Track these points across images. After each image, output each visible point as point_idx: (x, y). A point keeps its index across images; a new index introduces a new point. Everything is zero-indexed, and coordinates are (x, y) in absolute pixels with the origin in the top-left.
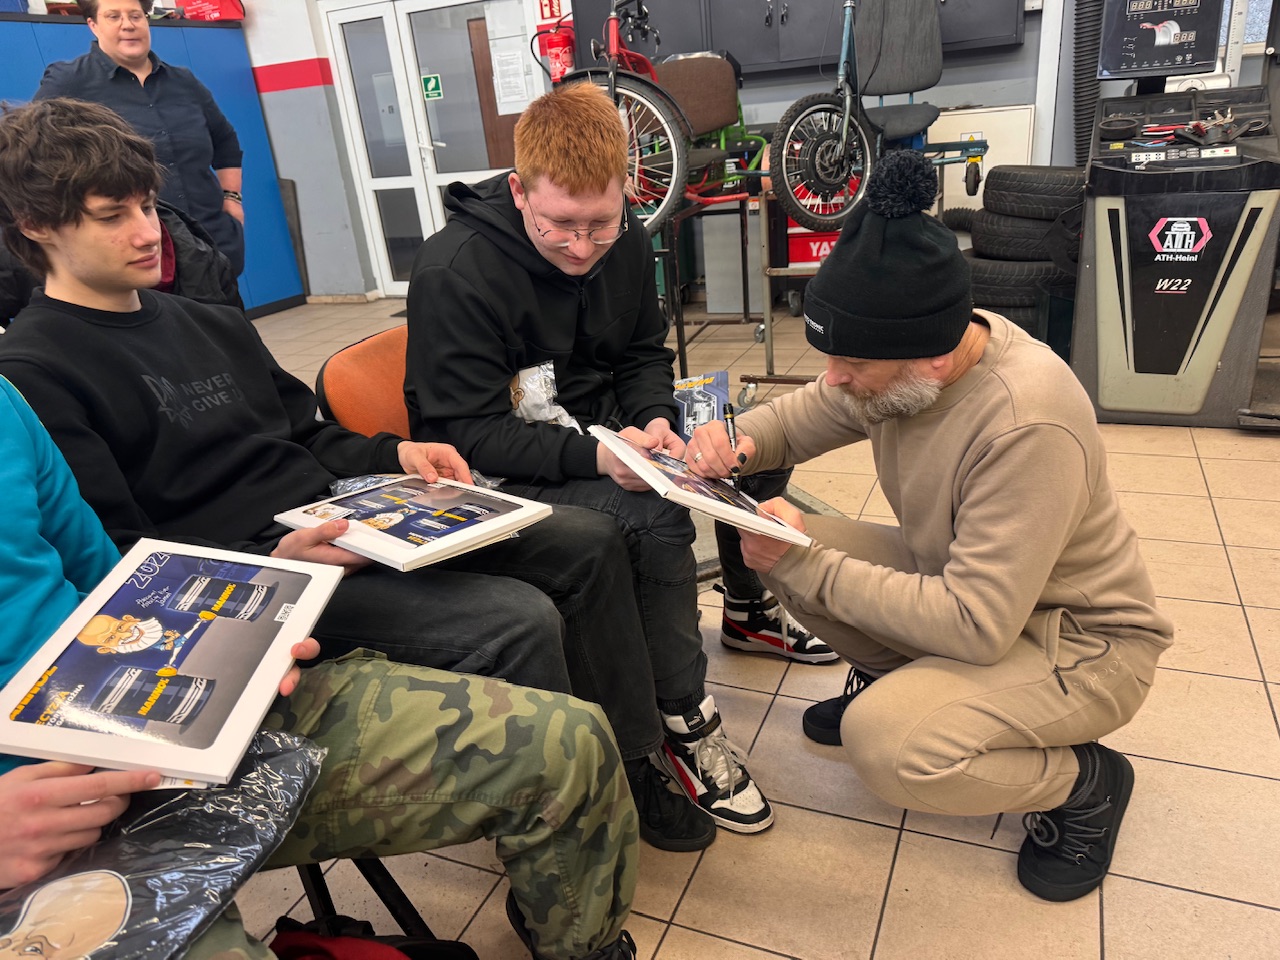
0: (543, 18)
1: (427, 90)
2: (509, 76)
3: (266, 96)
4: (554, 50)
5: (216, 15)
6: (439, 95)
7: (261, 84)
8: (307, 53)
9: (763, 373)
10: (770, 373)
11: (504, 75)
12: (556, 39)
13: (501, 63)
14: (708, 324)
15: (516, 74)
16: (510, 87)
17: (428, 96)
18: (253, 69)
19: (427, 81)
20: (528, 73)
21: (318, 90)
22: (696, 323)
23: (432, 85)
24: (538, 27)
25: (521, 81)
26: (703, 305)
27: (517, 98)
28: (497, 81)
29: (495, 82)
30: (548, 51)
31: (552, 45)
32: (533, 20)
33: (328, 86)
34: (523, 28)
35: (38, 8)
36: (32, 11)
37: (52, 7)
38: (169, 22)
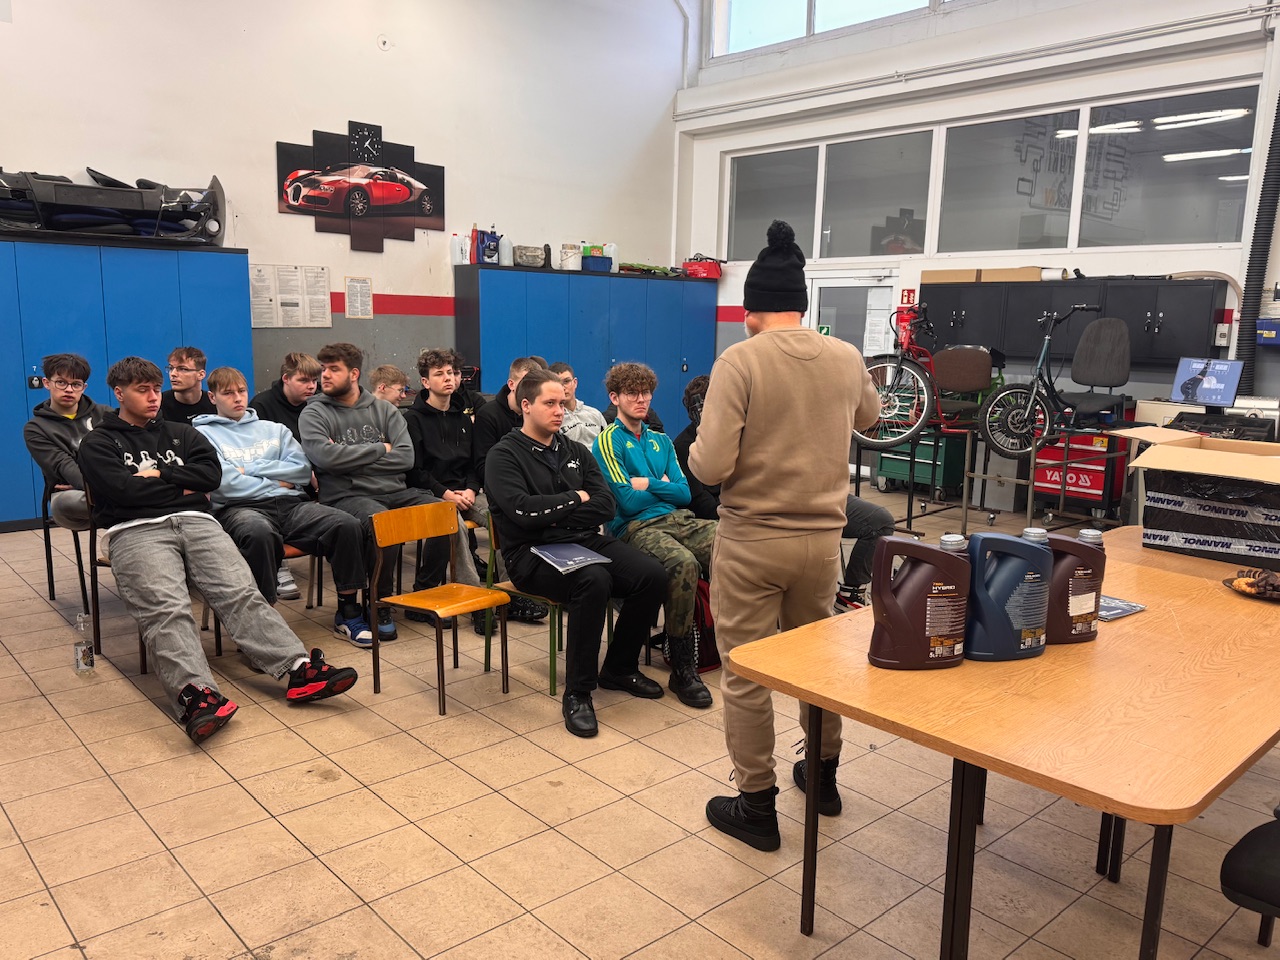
0: (902, 303)
2: (875, 333)
3: (721, 324)
4: (905, 324)
5: (705, 275)
7: (719, 318)
11: (871, 332)
12: (906, 317)
13: (871, 325)
14: (954, 507)
15: (879, 333)
16: (875, 341)
18: (717, 307)
20: (887, 333)
22: (946, 505)
24: (898, 307)
25: (881, 337)
28: (866, 336)
30: (901, 323)
31: (903, 320)
32: (896, 302)
34: (890, 305)
35: (615, 269)
36: (612, 271)
37: (621, 268)
38: (677, 278)
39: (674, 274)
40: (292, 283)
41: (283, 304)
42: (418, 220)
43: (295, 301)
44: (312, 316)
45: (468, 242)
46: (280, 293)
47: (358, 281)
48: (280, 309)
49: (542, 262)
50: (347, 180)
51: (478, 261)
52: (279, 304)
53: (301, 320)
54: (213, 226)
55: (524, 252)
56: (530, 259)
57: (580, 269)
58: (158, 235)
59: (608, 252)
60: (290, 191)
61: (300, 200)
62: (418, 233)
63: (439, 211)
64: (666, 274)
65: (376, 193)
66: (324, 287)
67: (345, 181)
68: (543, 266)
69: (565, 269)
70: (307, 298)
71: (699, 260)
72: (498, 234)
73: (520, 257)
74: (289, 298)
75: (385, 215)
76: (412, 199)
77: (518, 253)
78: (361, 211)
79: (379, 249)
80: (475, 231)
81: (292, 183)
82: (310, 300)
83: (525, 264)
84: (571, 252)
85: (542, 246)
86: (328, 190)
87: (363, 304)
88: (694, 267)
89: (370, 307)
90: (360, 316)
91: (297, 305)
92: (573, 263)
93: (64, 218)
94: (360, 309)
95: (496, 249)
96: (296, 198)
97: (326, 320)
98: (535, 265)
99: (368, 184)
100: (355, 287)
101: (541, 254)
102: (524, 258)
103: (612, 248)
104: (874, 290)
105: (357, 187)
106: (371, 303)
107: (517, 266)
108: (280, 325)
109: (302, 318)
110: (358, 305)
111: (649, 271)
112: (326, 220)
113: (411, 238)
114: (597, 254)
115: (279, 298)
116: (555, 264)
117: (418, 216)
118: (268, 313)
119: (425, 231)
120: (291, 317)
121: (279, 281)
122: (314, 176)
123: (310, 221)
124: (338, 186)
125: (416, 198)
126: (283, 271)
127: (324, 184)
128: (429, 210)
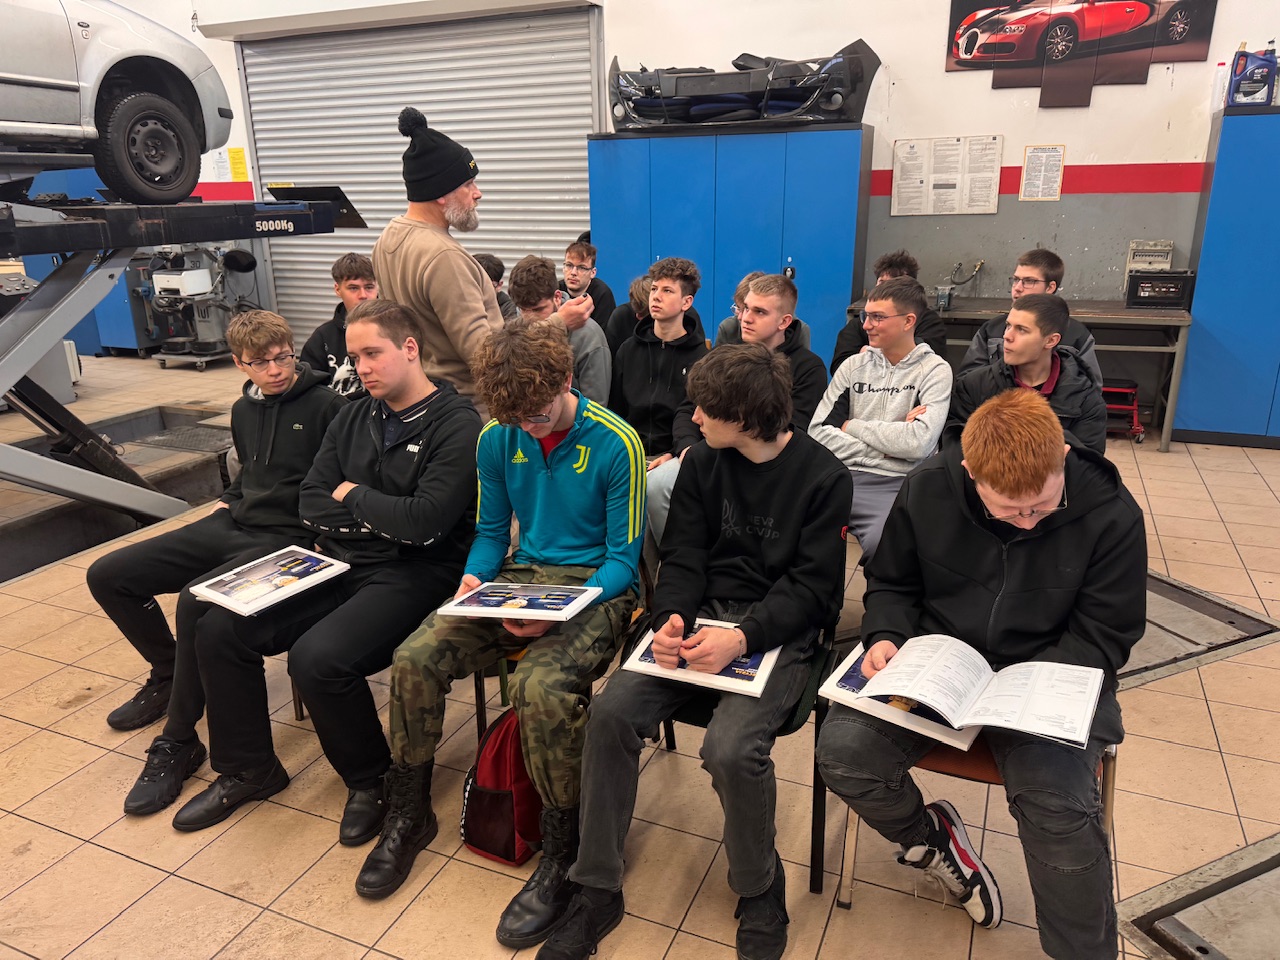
40: (952, 159)
41: (936, 186)
42: (1158, 51)
43: (951, 182)
44: (972, 200)
46: (935, 172)
47: (1043, 150)
48: (932, 192)
50: (1048, 10)
52: (931, 186)
53: (956, 205)
60: (962, 42)
61: (975, 51)
62: (1154, 70)
65: (1090, 22)
66: (992, 161)
67: (1043, 14)
70: (968, 177)
74: (944, 178)
75: (1099, 53)
76: (1152, 20)
78: (1063, 52)
79: (1084, 102)
81: (966, 30)
82: (972, 179)
86: (1014, 31)
87: (1048, 181)
89: (1057, 185)
90: (1040, 198)
91: (953, 186)
94: (1043, 187)
96: (968, 50)
97: (990, 203)
99: (1079, 12)
100: (1039, 158)
105: (1063, 19)
106: (1059, 180)
108: (930, 212)
109: (959, 203)
110: (1040, 183)
112: (1006, 73)
113: (1140, 78)
115: (932, 179)
117: (1159, 44)
118: (917, 197)
119: (1170, 65)
120: (945, 202)
121: (936, 157)
122: (997, 16)
123: (986, 77)
124: (1032, 22)
125: (1160, 17)
126: (941, 145)
127: (1010, 24)
128: (1181, 33)
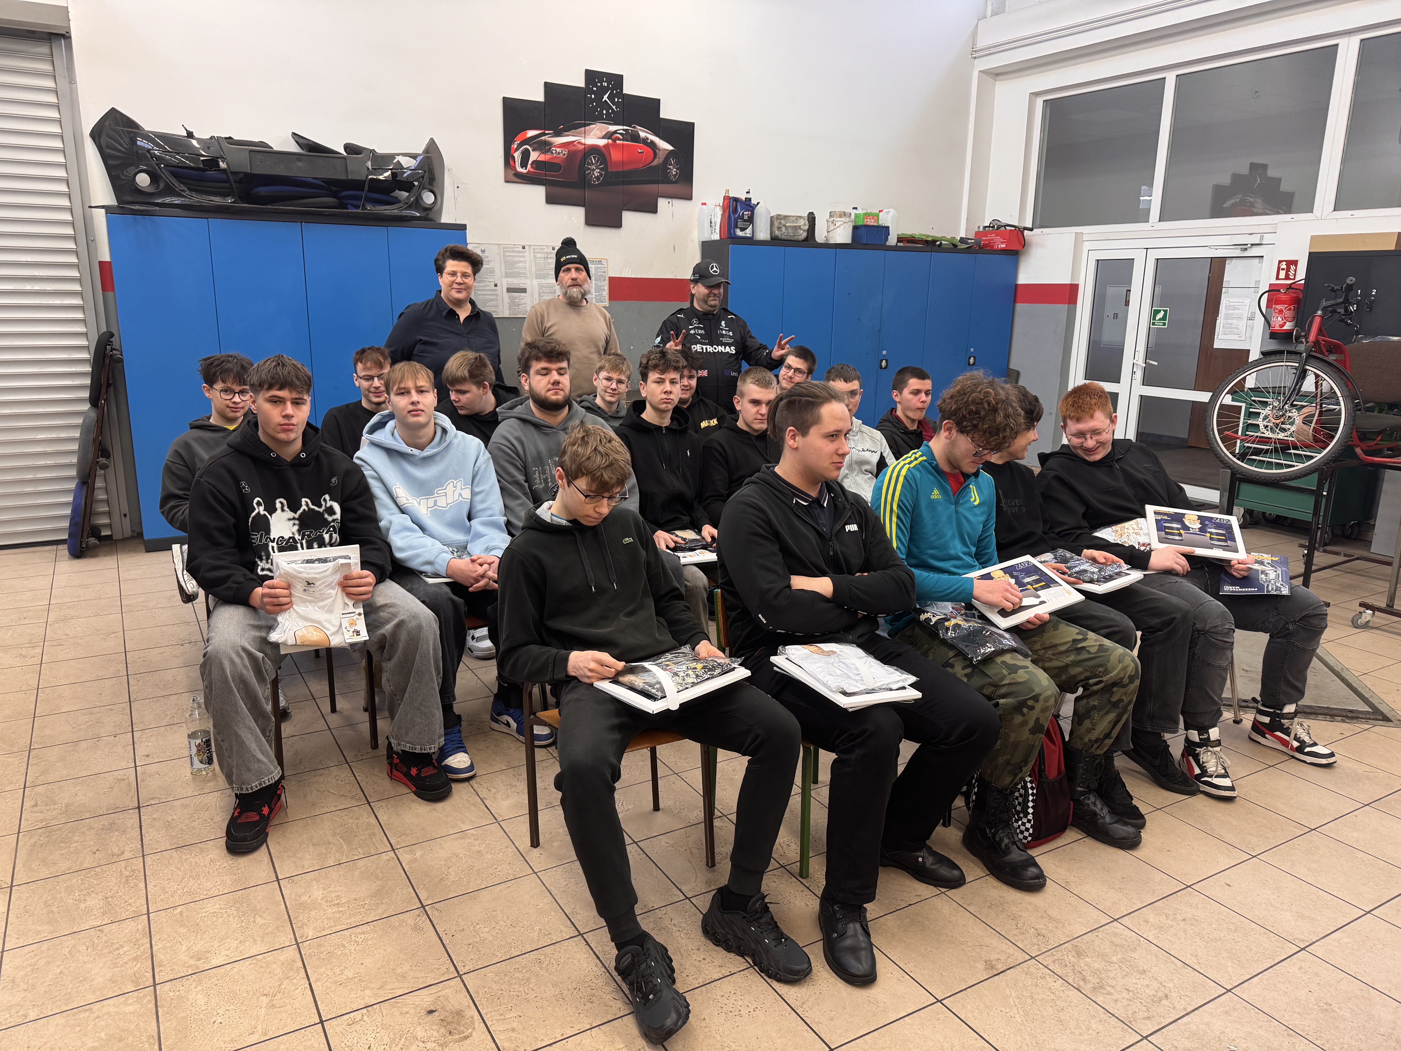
0: (1277, 278)
1: (1154, 319)
2: (1232, 319)
3: (1020, 307)
4: (1279, 307)
5: (1003, 246)
6: (1164, 324)
8: (1063, 279)
9: (1383, 605)
10: (1390, 604)
11: (1227, 317)
12: (1284, 297)
13: (1228, 307)
14: (1358, 559)
15: (1240, 318)
16: (1231, 328)
17: (1154, 324)
18: (1017, 285)
19: (1157, 312)
20: (1251, 318)
21: (1063, 308)
22: (1345, 555)
23: (1160, 315)
24: (1270, 285)
25: (1242, 324)
26: (1368, 544)
27: (1236, 337)
28: (1220, 321)
29: (1218, 321)
30: (1274, 306)
31: (1278, 302)
32: (1268, 278)
33: (1071, 305)
34: (1258, 282)
35: (892, 240)
36: (888, 244)
37: (900, 239)
38: (969, 250)
39: (965, 246)
40: (520, 264)
41: (509, 290)
42: (662, 188)
43: (522, 286)
45: (719, 212)
46: (506, 276)
48: (506, 296)
49: (804, 235)
50: (583, 141)
51: (729, 237)
52: (505, 290)
54: (428, 198)
55: (783, 222)
56: (790, 230)
57: (850, 242)
58: (365, 209)
59: (885, 219)
60: (517, 155)
61: (529, 166)
62: (662, 203)
63: (686, 176)
64: (955, 246)
65: (615, 156)
67: (580, 143)
68: (806, 240)
69: (832, 242)
70: (535, 282)
71: (997, 227)
72: (754, 202)
73: (779, 228)
74: (515, 282)
75: (625, 183)
76: (656, 162)
77: (776, 224)
78: (598, 178)
79: (618, 224)
80: (726, 198)
81: (520, 145)
82: (541, 286)
83: (783, 237)
84: (839, 221)
85: (806, 215)
86: (559, 153)
88: (989, 237)
89: (606, 293)
91: (524, 291)
92: (842, 235)
93: (263, 190)
95: (751, 220)
96: (524, 164)
98: (796, 238)
99: (607, 146)
101: (804, 224)
102: (783, 229)
103: (890, 215)
104: (1234, 261)
105: (594, 150)
106: (607, 288)
107: (775, 241)
108: (509, 315)
111: (934, 242)
112: (557, 190)
113: (652, 209)
114: (871, 222)
115: (505, 283)
116: (820, 236)
117: (663, 182)
118: (493, 300)
119: (670, 200)
120: (519, 305)
121: (506, 262)
122: (543, 138)
123: (539, 192)
124: (573, 148)
125: (661, 160)
126: (509, 252)
127: (555, 146)
128: (675, 176)
